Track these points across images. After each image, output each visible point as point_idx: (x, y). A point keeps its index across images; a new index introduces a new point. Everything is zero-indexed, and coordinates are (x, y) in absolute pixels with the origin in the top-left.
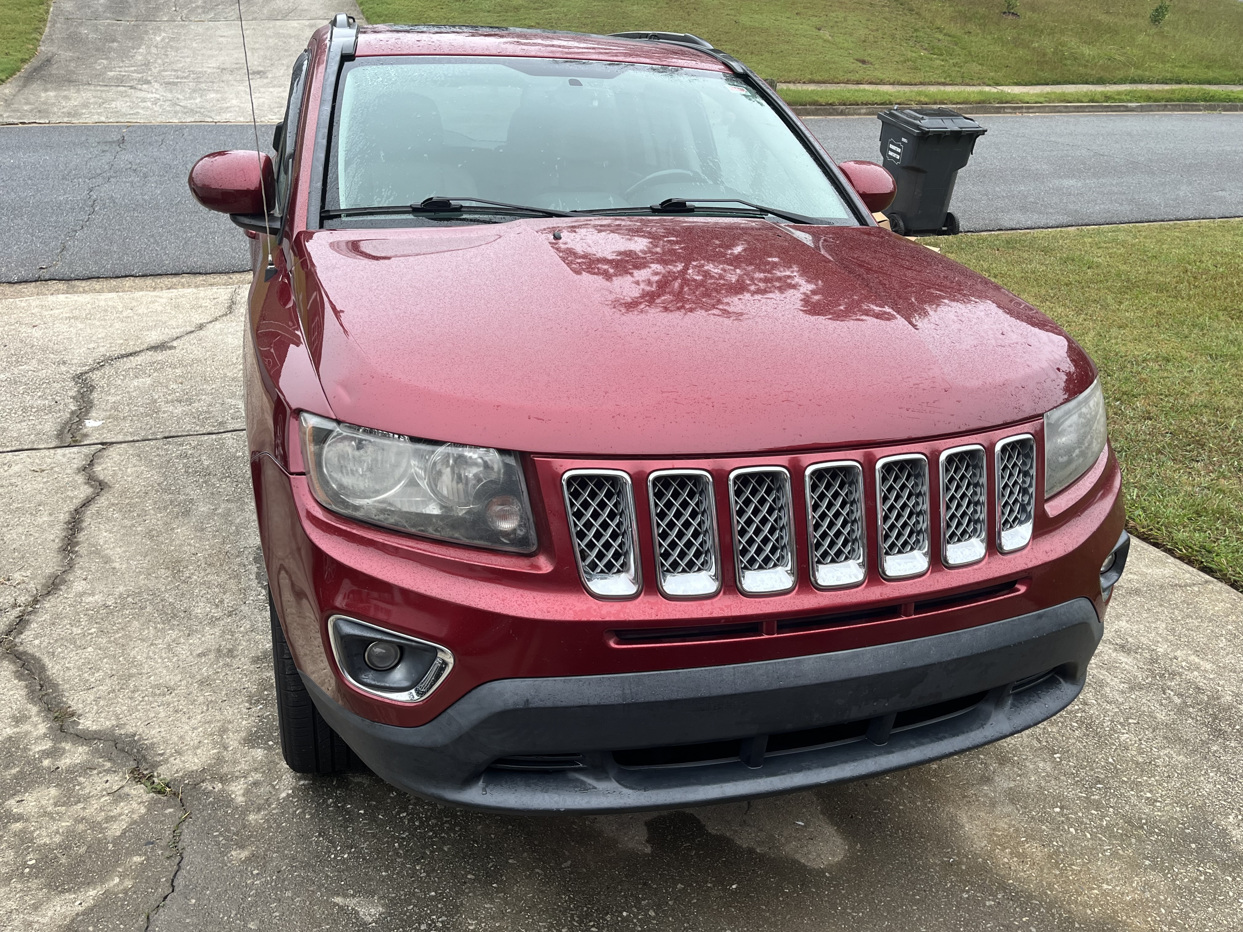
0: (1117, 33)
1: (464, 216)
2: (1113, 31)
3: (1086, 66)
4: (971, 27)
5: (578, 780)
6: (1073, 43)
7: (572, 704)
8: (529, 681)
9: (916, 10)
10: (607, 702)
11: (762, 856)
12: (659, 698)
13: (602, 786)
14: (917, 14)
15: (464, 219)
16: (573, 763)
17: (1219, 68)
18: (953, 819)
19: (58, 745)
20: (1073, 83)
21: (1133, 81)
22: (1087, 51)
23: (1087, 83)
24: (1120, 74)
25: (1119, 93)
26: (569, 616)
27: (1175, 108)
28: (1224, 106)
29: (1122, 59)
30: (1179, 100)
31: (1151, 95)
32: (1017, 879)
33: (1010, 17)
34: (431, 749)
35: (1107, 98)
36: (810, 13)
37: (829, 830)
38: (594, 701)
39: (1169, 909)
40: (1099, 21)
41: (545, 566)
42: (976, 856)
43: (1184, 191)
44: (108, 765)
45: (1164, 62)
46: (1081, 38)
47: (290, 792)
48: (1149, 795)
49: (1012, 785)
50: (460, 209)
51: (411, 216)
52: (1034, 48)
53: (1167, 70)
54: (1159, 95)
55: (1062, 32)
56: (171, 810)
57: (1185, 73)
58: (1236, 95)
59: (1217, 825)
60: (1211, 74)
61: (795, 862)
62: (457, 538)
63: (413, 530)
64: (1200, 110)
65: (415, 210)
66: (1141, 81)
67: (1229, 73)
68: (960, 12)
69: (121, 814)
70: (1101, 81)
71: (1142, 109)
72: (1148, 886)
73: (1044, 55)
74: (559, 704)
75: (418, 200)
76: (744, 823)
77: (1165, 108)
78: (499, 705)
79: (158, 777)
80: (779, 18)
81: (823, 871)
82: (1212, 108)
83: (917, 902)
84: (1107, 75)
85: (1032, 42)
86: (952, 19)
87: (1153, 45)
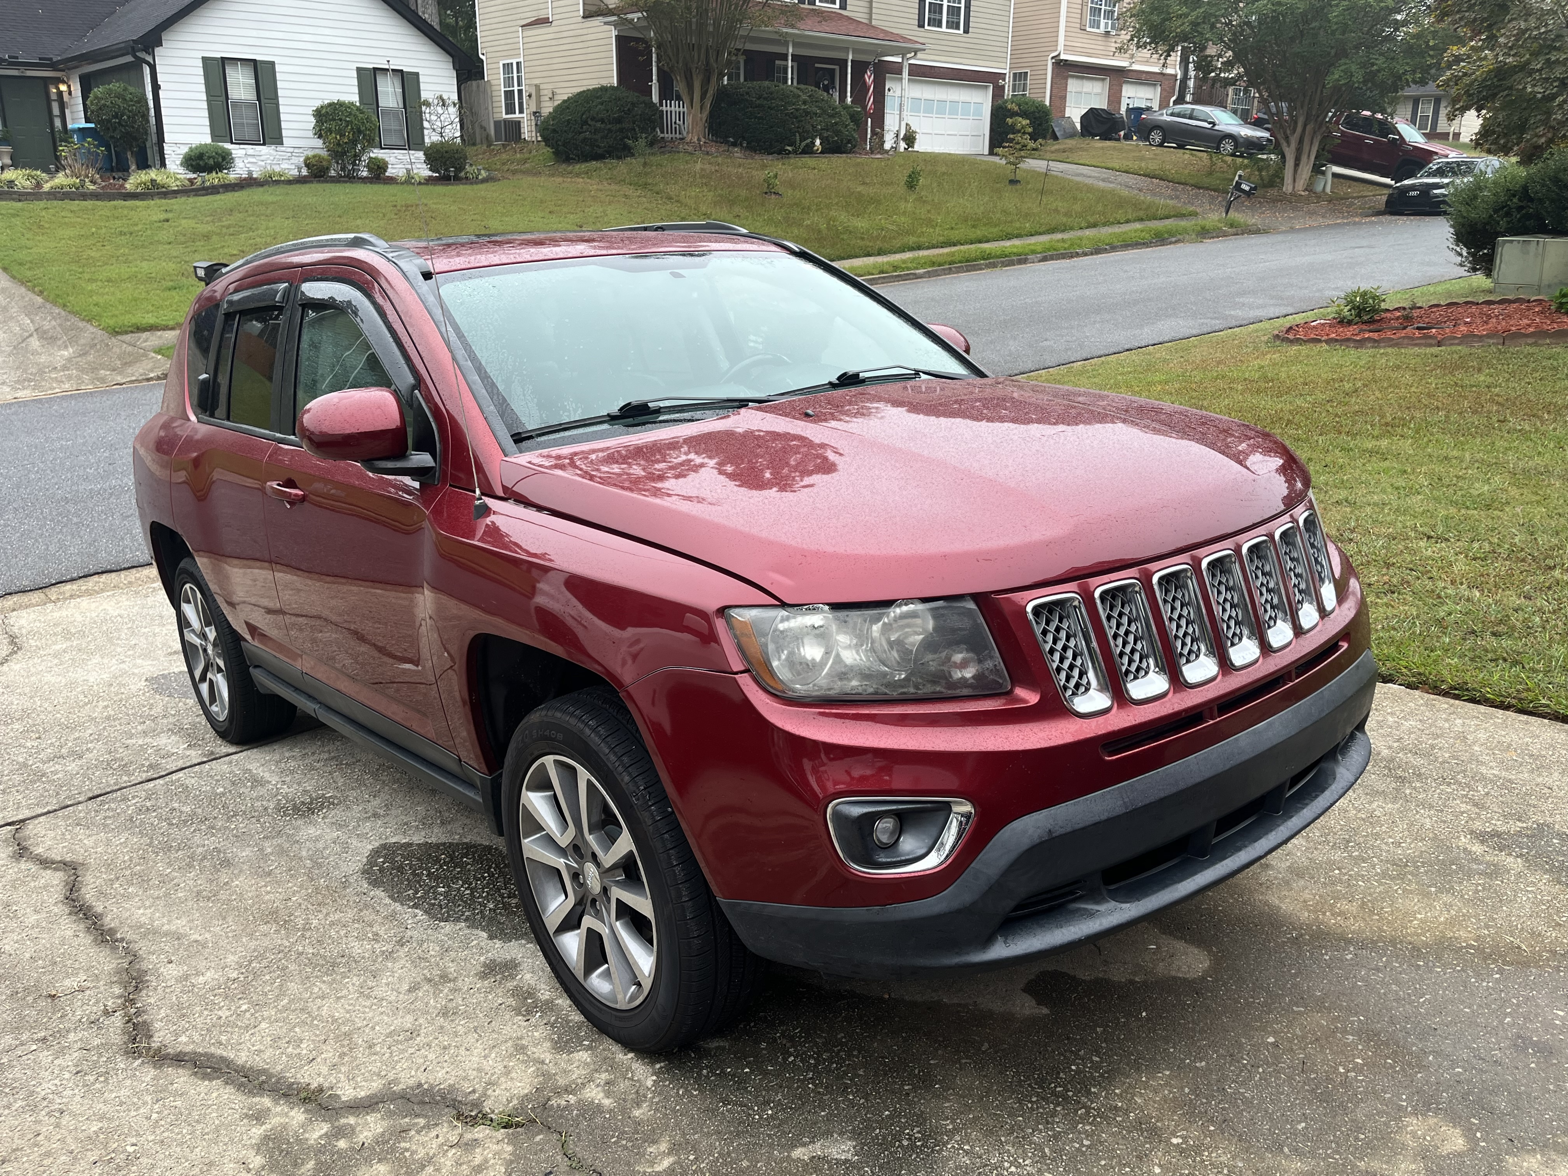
0: (879, 202)
1: (661, 418)
2: (875, 201)
3: (862, 239)
4: (737, 209)
5: (1079, 909)
6: (843, 217)
7: (1087, 824)
8: (1045, 812)
9: (675, 198)
10: (1115, 814)
11: (1145, 983)
12: (1152, 799)
13: (1102, 908)
14: (677, 201)
15: (661, 422)
16: (1072, 893)
17: (985, 225)
18: (1266, 903)
19: (337, 1124)
20: (857, 257)
21: (911, 249)
22: (860, 224)
23: (869, 255)
24: (897, 243)
25: (904, 262)
26: (1069, 739)
27: (959, 270)
28: (1002, 262)
29: (894, 228)
30: (960, 262)
31: (934, 260)
32: (1353, 933)
33: (773, 196)
34: (958, 912)
35: (896, 268)
36: (565, 210)
37: (1180, 945)
38: (1104, 817)
39: (1477, 916)
40: (859, 193)
41: (1032, 698)
42: (1309, 926)
43: (1013, 346)
44: (422, 1121)
45: (934, 227)
46: (847, 211)
47: (654, 1078)
48: (1391, 840)
49: (1288, 864)
50: (658, 411)
51: (605, 426)
52: (807, 226)
53: (937, 234)
54: (940, 259)
55: (828, 207)
56: (541, 1136)
57: (955, 235)
58: (1010, 250)
59: (1458, 848)
60: (978, 233)
61: (1175, 978)
62: (940, 692)
63: (895, 695)
64: (981, 269)
65: (612, 419)
66: (919, 248)
67: (995, 230)
68: (720, 196)
69: (486, 1161)
70: (880, 253)
71: (929, 275)
72: (1448, 906)
73: (820, 231)
74: (1077, 827)
75: (614, 408)
76: (1106, 963)
77: (950, 271)
78: (1025, 843)
79: (493, 1112)
80: (532, 219)
81: (1203, 979)
82: (994, 266)
83: (1296, 975)
84: (886, 246)
85: (804, 220)
86: (716, 204)
87: (918, 211)
